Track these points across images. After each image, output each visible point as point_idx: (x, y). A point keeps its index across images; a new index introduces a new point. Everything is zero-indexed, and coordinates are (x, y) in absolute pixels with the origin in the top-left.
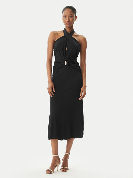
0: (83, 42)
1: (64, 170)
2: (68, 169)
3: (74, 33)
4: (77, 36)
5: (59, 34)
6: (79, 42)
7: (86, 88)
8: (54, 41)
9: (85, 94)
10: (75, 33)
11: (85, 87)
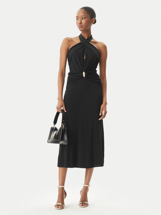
0: (103, 50)
1: (83, 206)
2: (88, 204)
3: (92, 40)
4: (95, 43)
5: (73, 40)
6: (98, 50)
7: (107, 106)
8: (68, 49)
9: (106, 113)
10: (94, 40)
11: (106, 104)
